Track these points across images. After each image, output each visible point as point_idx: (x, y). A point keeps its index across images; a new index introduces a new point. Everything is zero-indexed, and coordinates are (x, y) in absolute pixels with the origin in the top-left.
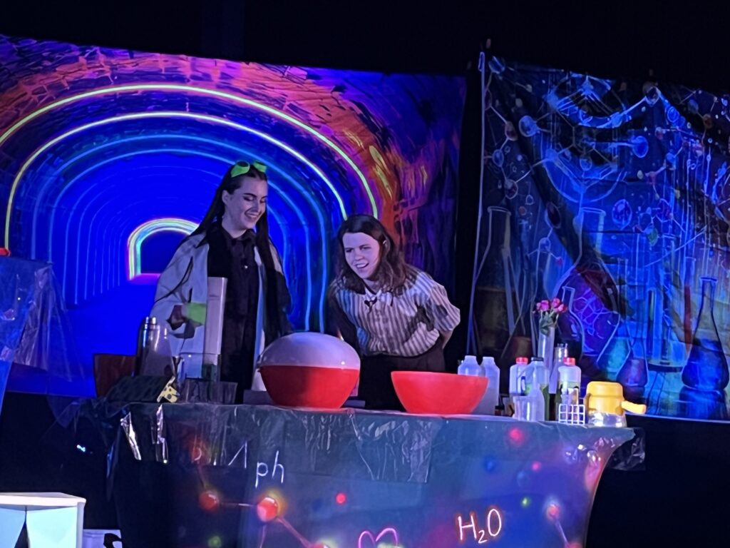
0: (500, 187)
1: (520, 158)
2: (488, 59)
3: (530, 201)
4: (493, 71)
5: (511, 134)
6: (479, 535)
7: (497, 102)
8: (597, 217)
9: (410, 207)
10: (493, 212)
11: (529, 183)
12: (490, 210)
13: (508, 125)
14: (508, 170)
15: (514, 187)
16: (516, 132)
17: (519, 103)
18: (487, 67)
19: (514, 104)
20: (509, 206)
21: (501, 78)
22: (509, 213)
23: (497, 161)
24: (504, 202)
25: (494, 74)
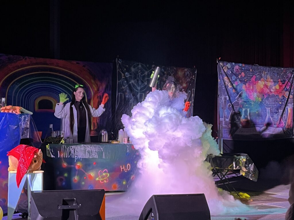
0: (121, 88)
1: (126, 82)
2: (118, 60)
3: (128, 91)
4: (119, 62)
5: (124, 76)
6: (125, 170)
7: (120, 69)
8: (142, 95)
9: (100, 93)
10: (120, 94)
11: (128, 87)
12: (119, 94)
13: (123, 75)
14: (123, 84)
15: (124, 88)
16: (125, 76)
17: (125, 69)
18: (118, 61)
19: (124, 69)
20: (123, 92)
21: (121, 64)
22: (123, 94)
23: (121, 82)
24: (122, 92)
25: (119, 63)
